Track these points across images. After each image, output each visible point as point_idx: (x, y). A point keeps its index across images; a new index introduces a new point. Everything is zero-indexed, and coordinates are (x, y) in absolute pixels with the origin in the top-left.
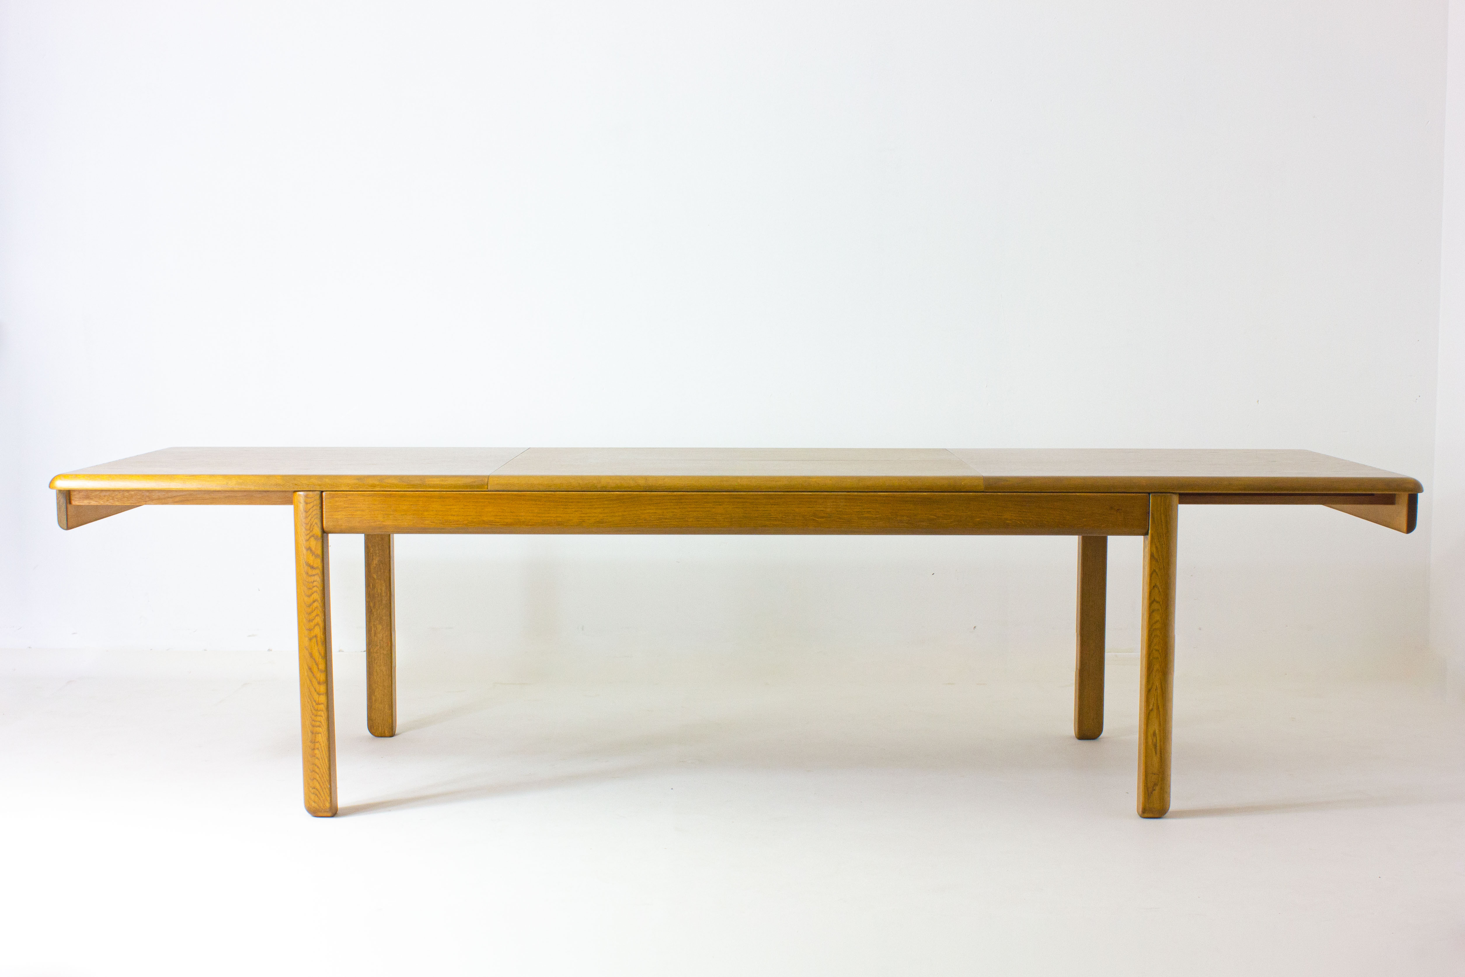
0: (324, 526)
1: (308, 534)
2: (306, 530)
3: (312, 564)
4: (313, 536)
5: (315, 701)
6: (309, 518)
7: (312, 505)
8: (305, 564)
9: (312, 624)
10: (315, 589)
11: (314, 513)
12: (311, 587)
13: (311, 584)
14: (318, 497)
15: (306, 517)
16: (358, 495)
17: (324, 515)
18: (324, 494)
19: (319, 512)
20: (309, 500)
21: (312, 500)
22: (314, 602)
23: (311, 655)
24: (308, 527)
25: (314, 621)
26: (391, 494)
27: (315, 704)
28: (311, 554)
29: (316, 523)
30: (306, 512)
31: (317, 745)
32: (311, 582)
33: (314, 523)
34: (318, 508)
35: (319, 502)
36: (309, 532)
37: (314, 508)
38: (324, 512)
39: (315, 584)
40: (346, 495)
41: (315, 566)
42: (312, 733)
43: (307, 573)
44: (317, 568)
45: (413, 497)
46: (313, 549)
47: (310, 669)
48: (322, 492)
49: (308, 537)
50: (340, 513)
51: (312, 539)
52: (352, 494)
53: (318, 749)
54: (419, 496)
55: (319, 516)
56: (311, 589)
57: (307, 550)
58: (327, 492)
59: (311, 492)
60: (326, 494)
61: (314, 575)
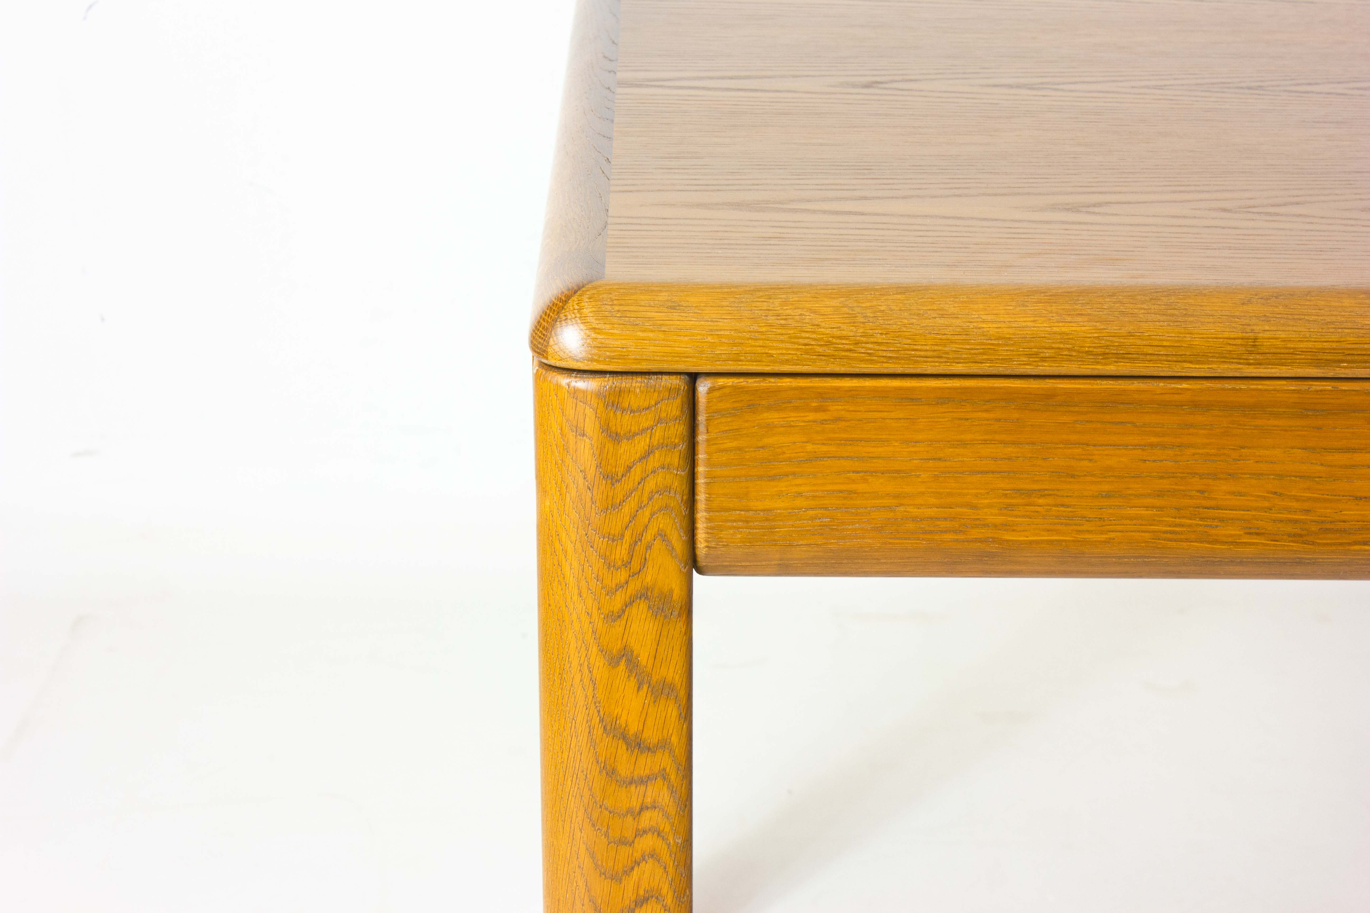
0: (701, 545)
1: (619, 587)
2: (610, 565)
3: (633, 728)
4: (644, 594)
6: (627, 509)
7: (641, 444)
8: (598, 731)
10: (647, 843)
11: (651, 484)
12: (629, 835)
13: (629, 819)
14: (674, 407)
15: (612, 506)
17: (701, 497)
18: (703, 387)
19: (678, 482)
20: (625, 422)
21: (646, 420)
24: (621, 552)
26: (1049, 396)
28: (633, 682)
29: (662, 535)
30: (611, 479)
32: (630, 811)
33: (652, 531)
34: (676, 458)
35: (678, 430)
36: (622, 576)
37: (655, 460)
38: (701, 481)
39: (647, 819)
40: (822, 396)
41: (651, 736)
43: (610, 772)
44: (664, 745)
45: (1164, 406)
46: (644, 657)
48: (693, 377)
49: (619, 600)
50: (782, 486)
51: (640, 611)
52: (850, 390)
54: (1196, 406)
55: (677, 500)
56: (623, 842)
57: (613, 662)
58: (721, 381)
59: (637, 383)
60: (711, 390)
61: (643, 781)
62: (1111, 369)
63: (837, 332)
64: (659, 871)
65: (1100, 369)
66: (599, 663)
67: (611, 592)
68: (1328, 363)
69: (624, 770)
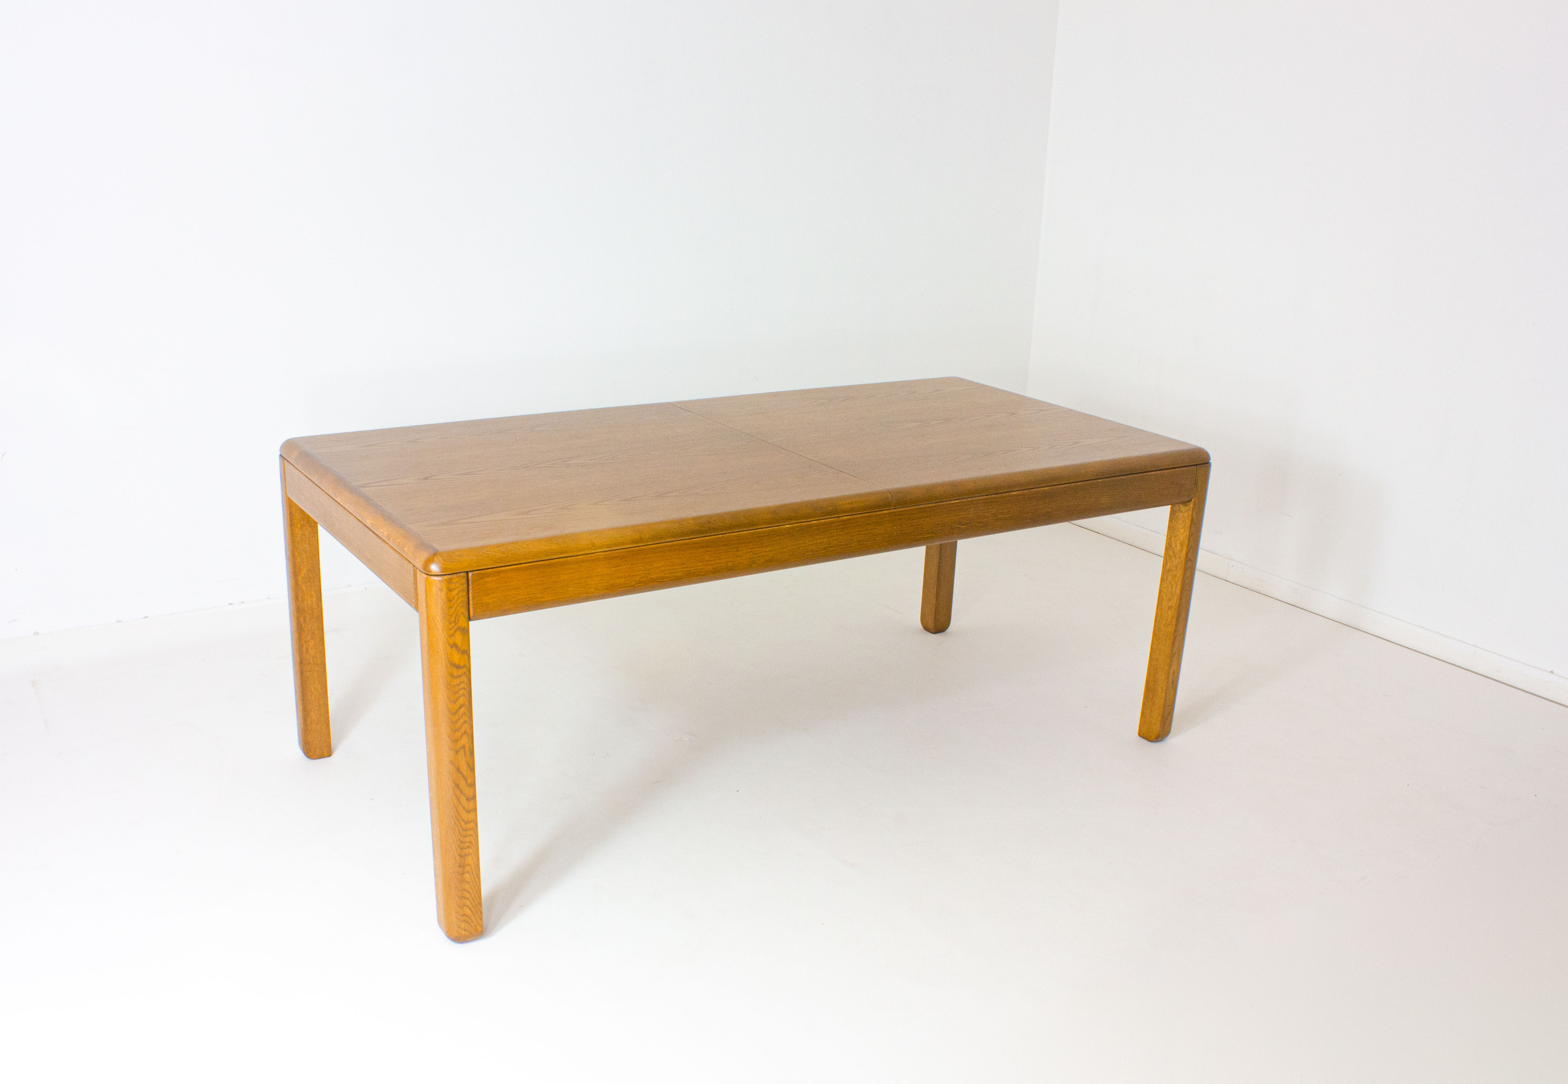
0: (471, 614)
1: (453, 628)
2: (450, 623)
3: (456, 662)
4: (458, 629)
5: (464, 820)
6: (454, 608)
7: (456, 591)
8: (449, 665)
9: (459, 734)
10: (462, 692)
11: (459, 601)
12: (458, 690)
13: (457, 686)
14: (464, 581)
15: (450, 607)
16: (512, 569)
17: (471, 601)
18: (470, 574)
19: (465, 599)
20: (452, 586)
21: (457, 585)
22: (460, 707)
23: (458, 770)
24: (453, 619)
25: (461, 730)
27: (463, 823)
28: (457, 652)
29: (462, 613)
30: (450, 601)
31: (467, 868)
32: (458, 684)
33: (460, 613)
34: (465, 593)
35: (466, 586)
36: (453, 625)
37: (460, 594)
38: (470, 598)
39: (461, 686)
40: (498, 572)
41: (462, 664)
42: (461, 856)
43: (452, 675)
44: (465, 666)
46: (459, 645)
47: (457, 786)
48: (467, 572)
49: (453, 631)
50: (490, 596)
51: (458, 634)
52: (505, 570)
53: (468, 872)
54: (583, 561)
55: (465, 603)
56: (456, 693)
57: (452, 647)
58: (475, 572)
59: (455, 575)
60: (472, 575)
61: (460, 676)
62: (564, 556)
63: (500, 556)
64: (465, 699)
65: (561, 556)
66: (448, 647)
67: (451, 630)
68: (610, 547)
69: (455, 675)
